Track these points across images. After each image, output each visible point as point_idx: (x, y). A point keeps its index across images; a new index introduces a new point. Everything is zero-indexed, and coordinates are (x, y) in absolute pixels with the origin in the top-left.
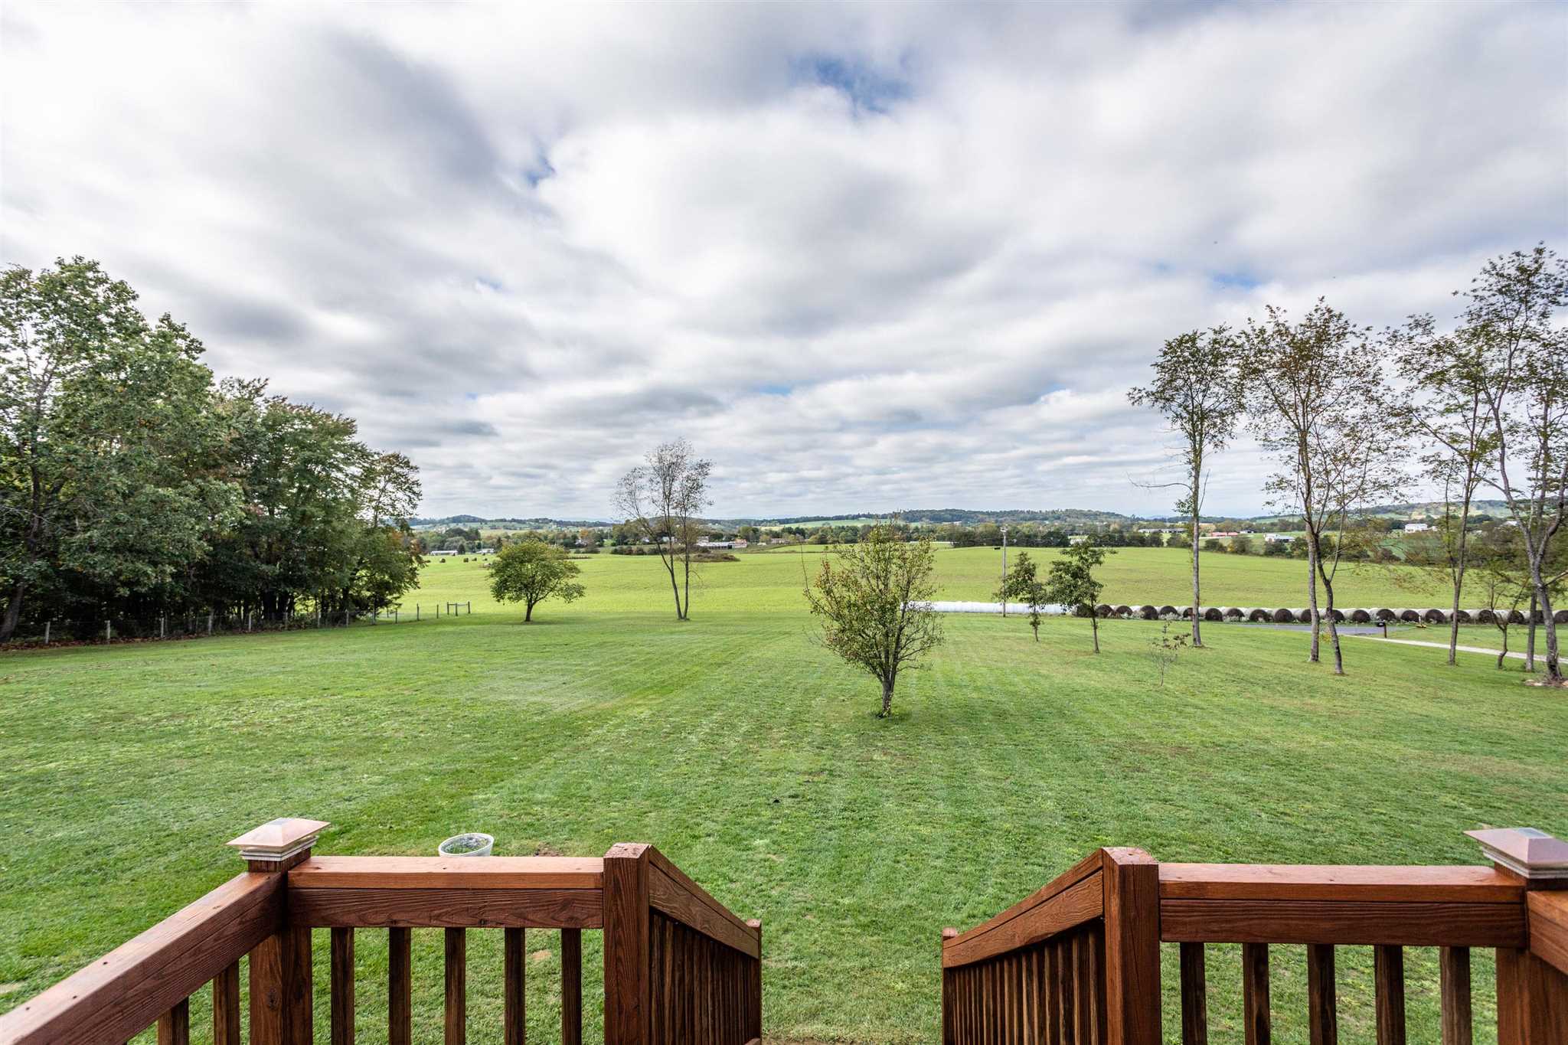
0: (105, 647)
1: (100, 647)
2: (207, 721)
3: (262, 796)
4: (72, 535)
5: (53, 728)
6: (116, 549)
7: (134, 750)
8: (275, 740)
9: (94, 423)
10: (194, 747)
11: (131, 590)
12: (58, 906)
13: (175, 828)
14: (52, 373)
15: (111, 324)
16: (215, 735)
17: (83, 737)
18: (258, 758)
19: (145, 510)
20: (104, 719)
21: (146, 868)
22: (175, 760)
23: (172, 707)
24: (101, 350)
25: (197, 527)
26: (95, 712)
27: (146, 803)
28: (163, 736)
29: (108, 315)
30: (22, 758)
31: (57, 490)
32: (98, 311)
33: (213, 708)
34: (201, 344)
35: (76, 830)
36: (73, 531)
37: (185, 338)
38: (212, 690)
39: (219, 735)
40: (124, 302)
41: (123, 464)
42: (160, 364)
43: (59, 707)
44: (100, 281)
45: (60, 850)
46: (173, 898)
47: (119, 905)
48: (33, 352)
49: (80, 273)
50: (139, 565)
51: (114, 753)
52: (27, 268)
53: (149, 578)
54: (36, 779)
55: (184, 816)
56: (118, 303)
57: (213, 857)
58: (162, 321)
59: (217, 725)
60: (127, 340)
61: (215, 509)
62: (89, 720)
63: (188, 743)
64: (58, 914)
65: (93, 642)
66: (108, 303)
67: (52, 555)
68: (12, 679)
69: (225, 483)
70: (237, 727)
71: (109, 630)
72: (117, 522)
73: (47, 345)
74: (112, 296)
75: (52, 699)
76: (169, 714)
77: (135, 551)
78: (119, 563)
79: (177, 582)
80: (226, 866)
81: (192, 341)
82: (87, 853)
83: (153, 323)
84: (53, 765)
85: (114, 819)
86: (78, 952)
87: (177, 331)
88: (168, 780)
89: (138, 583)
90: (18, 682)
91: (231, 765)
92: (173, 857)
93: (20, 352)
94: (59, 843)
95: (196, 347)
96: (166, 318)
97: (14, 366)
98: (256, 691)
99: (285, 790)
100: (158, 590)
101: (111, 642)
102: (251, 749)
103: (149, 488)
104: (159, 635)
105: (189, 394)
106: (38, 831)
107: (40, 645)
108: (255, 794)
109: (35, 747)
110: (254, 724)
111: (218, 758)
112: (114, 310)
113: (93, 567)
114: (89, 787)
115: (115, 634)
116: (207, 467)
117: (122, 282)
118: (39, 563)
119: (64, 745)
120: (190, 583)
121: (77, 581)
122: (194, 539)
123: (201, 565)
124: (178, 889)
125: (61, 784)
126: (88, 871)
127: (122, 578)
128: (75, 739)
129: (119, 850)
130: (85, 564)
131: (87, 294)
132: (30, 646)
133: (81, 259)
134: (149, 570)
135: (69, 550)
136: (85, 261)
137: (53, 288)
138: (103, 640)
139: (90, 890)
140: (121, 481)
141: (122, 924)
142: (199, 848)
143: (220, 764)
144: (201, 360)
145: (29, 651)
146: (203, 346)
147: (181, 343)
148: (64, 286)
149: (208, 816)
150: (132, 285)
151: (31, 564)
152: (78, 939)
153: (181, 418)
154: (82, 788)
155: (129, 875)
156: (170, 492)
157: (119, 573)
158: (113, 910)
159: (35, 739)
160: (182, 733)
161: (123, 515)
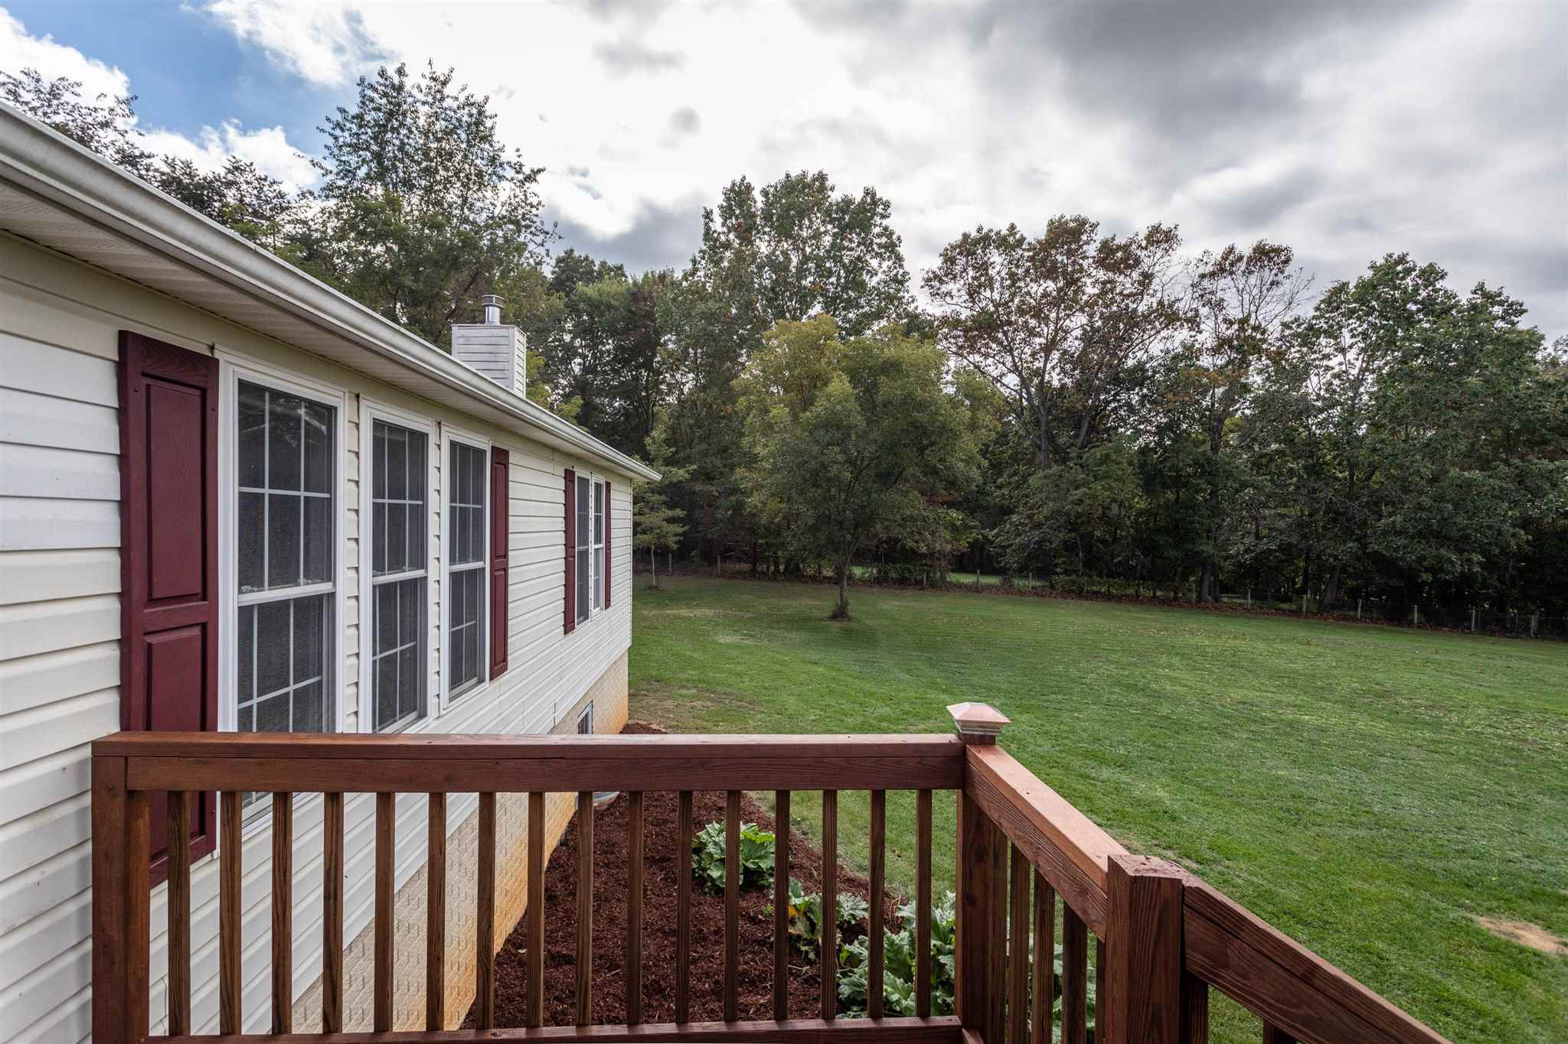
0: (1411, 631)
1: (1405, 630)
2: (1468, 722)
3: (1487, 817)
4: (1379, 520)
5: (1322, 688)
6: (1420, 534)
7: (1379, 727)
8: (1544, 765)
9: (1400, 413)
10: (1440, 742)
11: (1434, 576)
12: (1253, 825)
13: (1376, 809)
14: (1367, 369)
15: (1419, 311)
16: (1472, 737)
17: (1343, 702)
18: (1511, 777)
19: (1450, 494)
20: (1366, 692)
21: (1334, 831)
22: (1414, 748)
23: (1437, 698)
24: (1410, 339)
25: (1510, 513)
26: (1362, 683)
27: (1364, 775)
28: (1416, 722)
29: (1416, 303)
30: (1288, 705)
31: (1369, 478)
32: (1405, 302)
33: (1482, 711)
34: (1521, 305)
35: (1296, 775)
36: (1381, 517)
37: (1501, 304)
38: (1489, 692)
39: (1477, 739)
40: (1432, 284)
41: (1430, 450)
42: (1470, 338)
43: (1335, 672)
44: (1408, 271)
45: (1275, 783)
46: (1342, 868)
47: (1294, 849)
48: (1351, 355)
49: (1390, 271)
50: (1443, 551)
51: (1361, 725)
52: (1345, 281)
53: (1453, 566)
54: (1290, 724)
55: (1391, 801)
56: (1426, 287)
57: (1400, 851)
58: (1475, 292)
59: (1479, 729)
60: (1435, 322)
61: (1537, 493)
62: (1354, 690)
63: (1438, 737)
64: (1249, 831)
65: (1400, 624)
66: (1416, 290)
67: (1362, 540)
68: (1314, 642)
69: (1552, 460)
70: (1500, 737)
71: (1416, 615)
72: (1420, 507)
73: (1363, 345)
74: (1420, 282)
75: (1334, 664)
76: (1431, 703)
77: (1440, 537)
78: (1419, 548)
79: (1490, 573)
80: (1410, 866)
81: (1512, 305)
82: (1294, 796)
83: (1464, 297)
84: (1307, 718)
85: (1329, 778)
86: (1243, 866)
87: (1491, 298)
88: (1396, 765)
89: (1442, 570)
90: (1317, 645)
91: (1470, 774)
92: (1362, 833)
93: (1340, 358)
94: (1277, 779)
95: (1516, 310)
96: (1481, 288)
97: (1336, 370)
98: (1547, 706)
99: (1522, 822)
100: (1466, 579)
101: (1418, 627)
102: (1505, 765)
103: (1454, 472)
104: (1469, 628)
105: (1502, 366)
106: (1269, 764)
107: (1354, 619)
108: (1481, 811)
109: (1302, 700)
110: (1526, 740)
111: (1460, 761)
112: (1424, 294)
113: (1396, 550)
114: (1325, 745)
115: (1423, 620)
116: (1531, 444)
117: (1431, 265)
118: (1351, 545)
119: (1323, 704)
120: (1508, 576)
121: (1384, 564)
122: (1507, 527)
123: (1519, 556)
124: (1352, 864)
125: (1305, 734)
126: (1288, 811)
127: (1425, 564)
128: (1335, 703)
129: (1319, 805)
130: (1387, 548)
131: (1396, 288)
132: (1345, 618)
133: (1391, 256)
134: (1454, 558)
135: (1375, 533)
136: (1395, 256)
137: (1367, 289)
138: (1410, 624)
139: (1282, 826)
140: (1427, 469)
141: (1287, 864)
142: (1390, 837)
143: (1461, 768)
144: (1523, 324)
145: (1342, 623)
146: (1524, 307)
147: (1497, 310)
148: (1375, 287)
149: (1416, 811)
150: (1441, 265)
151: (1345, 545)
152: (1247, 855)
153: (1498, 394)
154: (1319, 744)
155: (1317, 829)
156: (1476, 474)
157: (1421, 559)
158: (1287, 850)
159: (1305, 693)
160: (1436, 726)
161: (1426, 501)
